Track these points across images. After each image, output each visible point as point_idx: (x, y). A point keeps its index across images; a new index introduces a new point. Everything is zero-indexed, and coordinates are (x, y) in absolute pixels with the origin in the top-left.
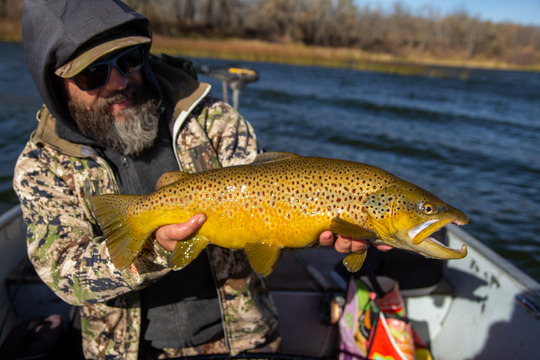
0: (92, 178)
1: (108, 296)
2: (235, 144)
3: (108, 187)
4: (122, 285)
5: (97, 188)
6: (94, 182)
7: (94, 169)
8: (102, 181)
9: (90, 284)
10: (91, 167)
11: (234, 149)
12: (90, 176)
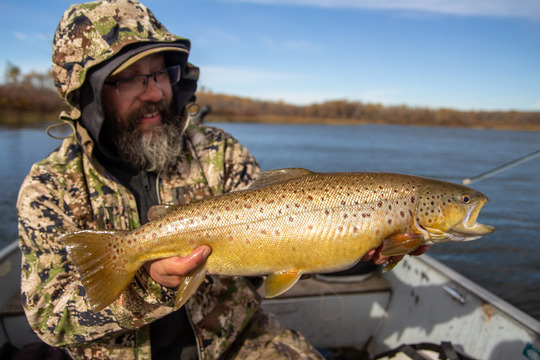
0: (107, 205)
1: (96, 333)
2: (244, 173)
3: (123, 214)
4: (111, 321)
5: (111, 215)
6: (108, 208)
7: (108, 196)
8: (117, 208)
9: (78, 316)
10: (105, 194)
11: (242, 177)
12: (105, 202)
